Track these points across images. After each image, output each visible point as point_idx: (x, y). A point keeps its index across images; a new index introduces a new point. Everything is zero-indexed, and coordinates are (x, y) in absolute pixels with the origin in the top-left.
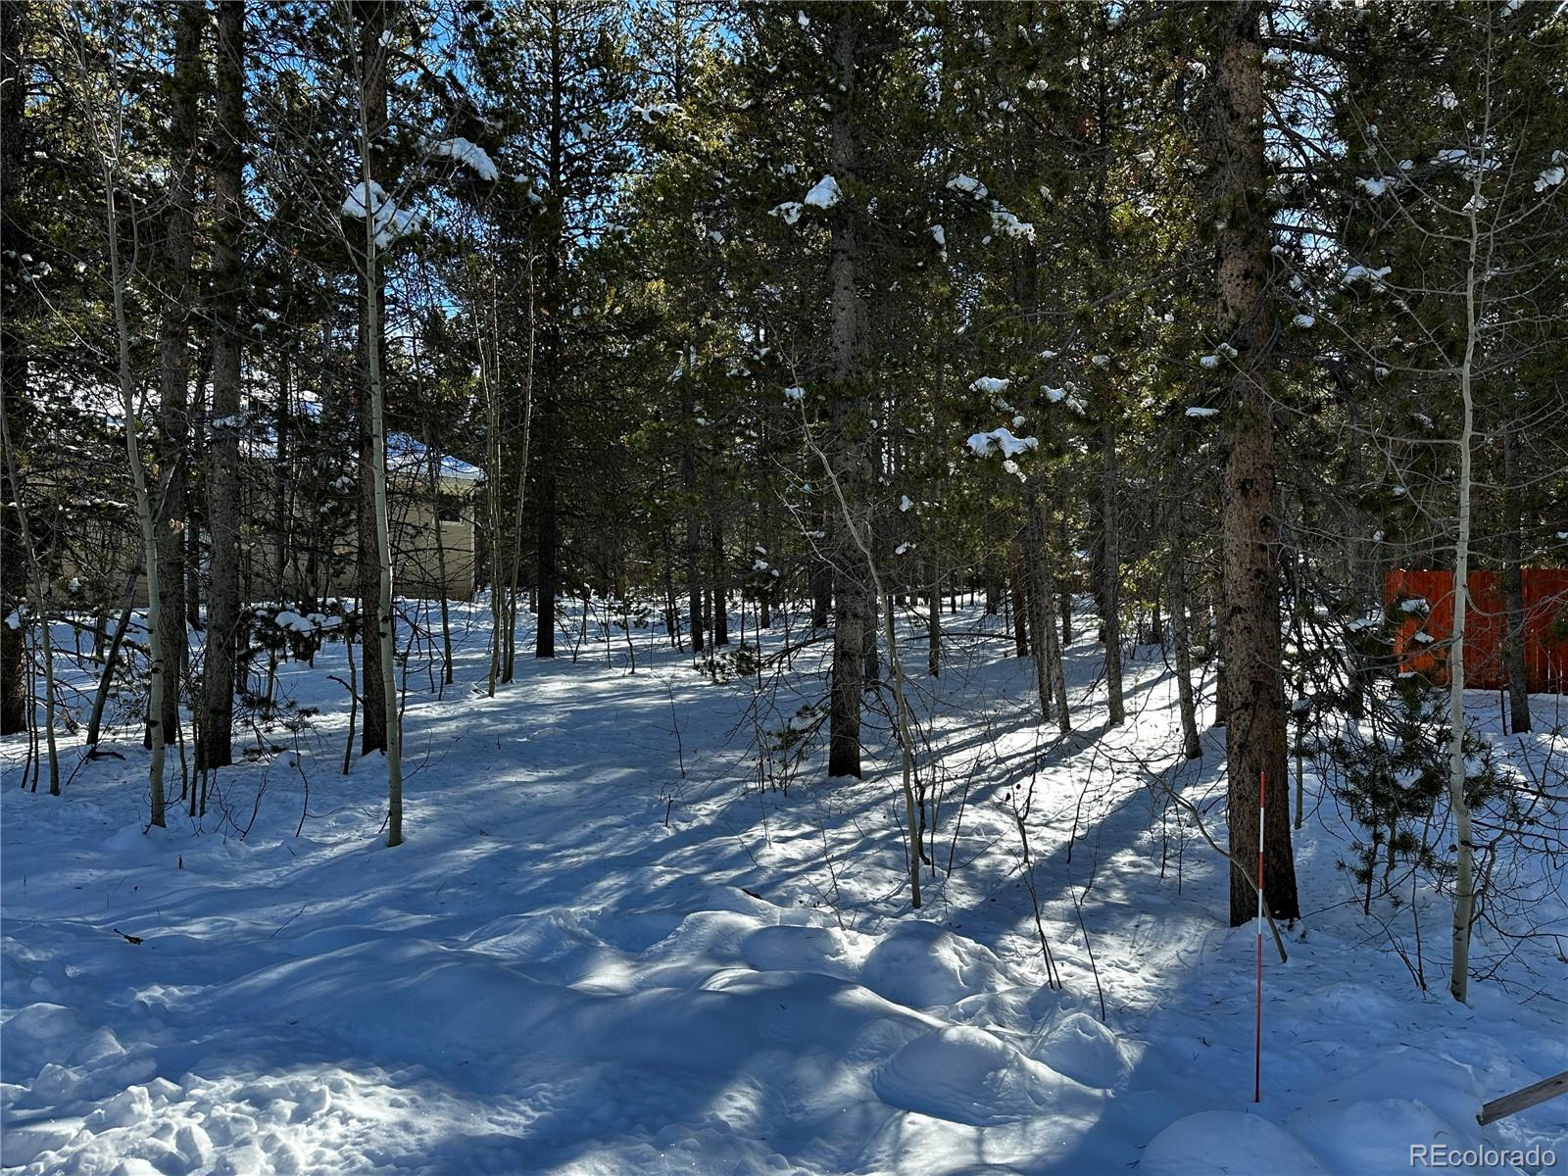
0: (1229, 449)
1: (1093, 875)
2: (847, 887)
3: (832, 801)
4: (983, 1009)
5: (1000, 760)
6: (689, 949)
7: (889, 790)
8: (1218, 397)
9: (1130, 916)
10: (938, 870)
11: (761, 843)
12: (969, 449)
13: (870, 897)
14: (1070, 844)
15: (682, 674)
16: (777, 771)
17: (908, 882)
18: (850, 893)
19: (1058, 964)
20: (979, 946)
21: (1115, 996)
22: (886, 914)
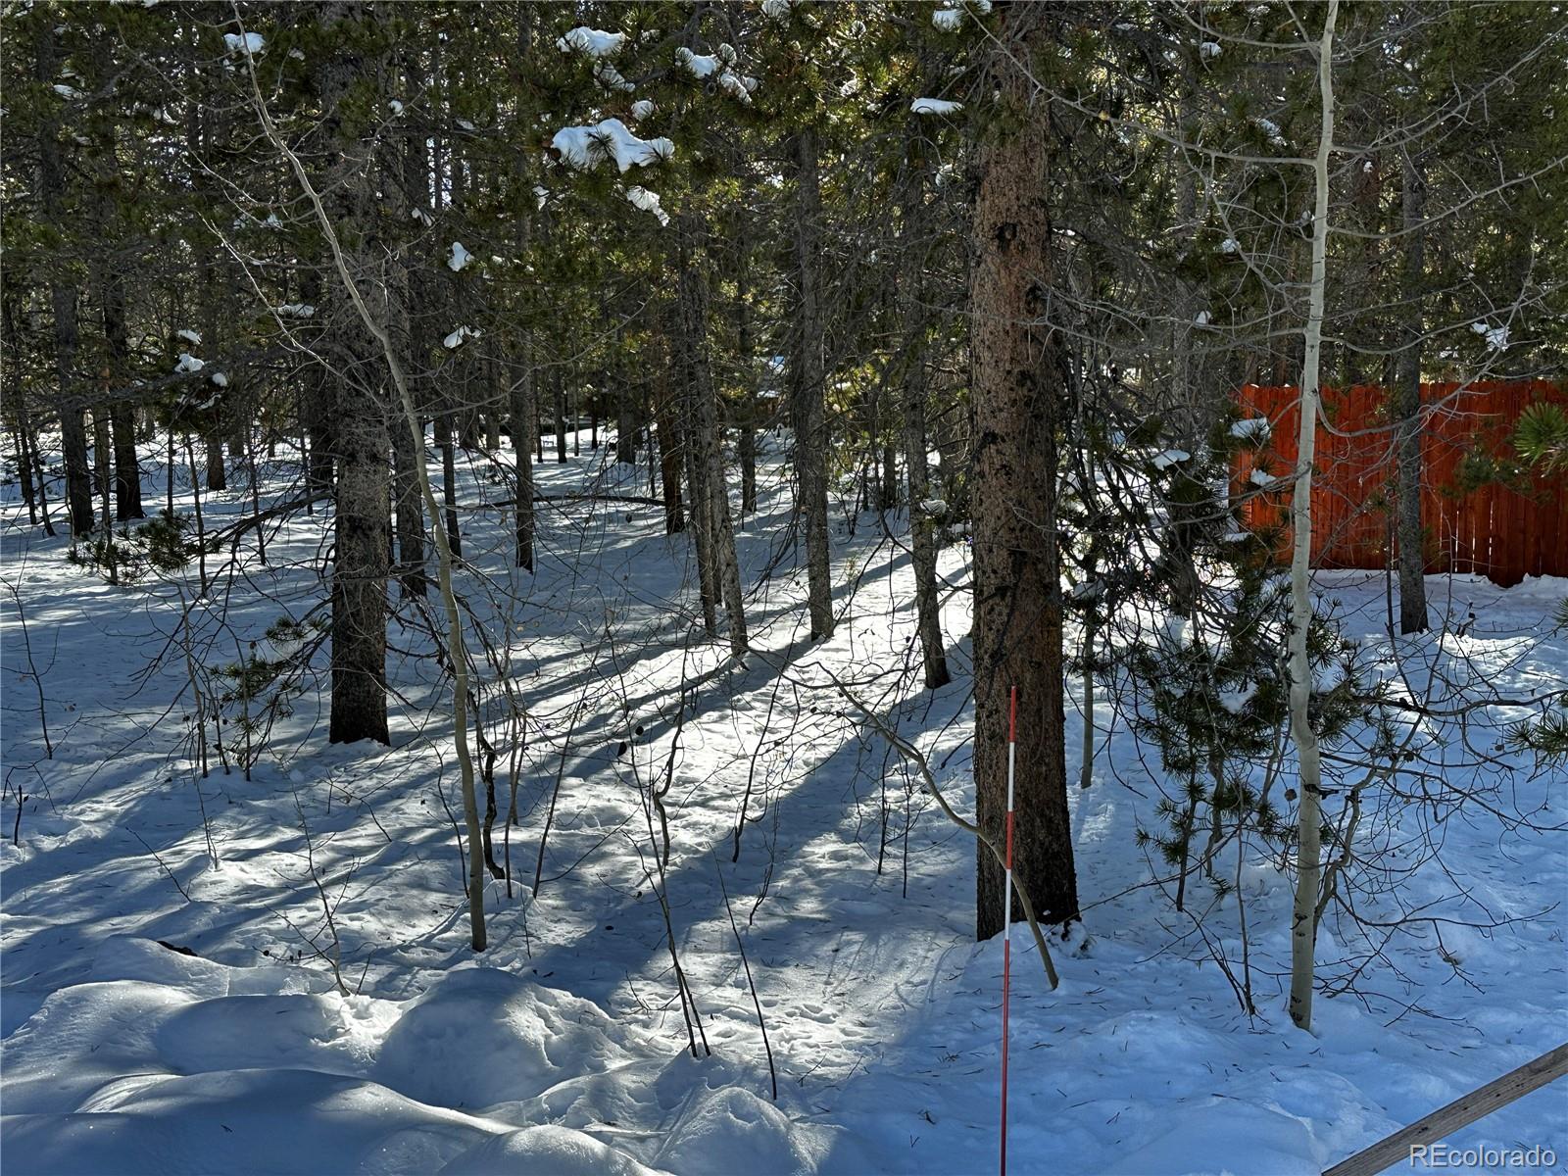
0: (980, 173)
1: (770, 877)
2: (356, 925)
3: (333, 786)
4: (580, 1101)
5: (629, 705)
6: (55, 1050)
7: (435, 764)
8: (962, 80)
9: (827, 935)
10: (516, 885)
11: (202, 862)
12: (556, 154)
13: (397, 939)
14: (737, 832)
15: (53, 574)
16: (233, 735)
17: (465, 909)
18: (361, 936)
19: (706, 1021)
20: (580, 1001)
21: (797, 1061)
22: (424, 965)
